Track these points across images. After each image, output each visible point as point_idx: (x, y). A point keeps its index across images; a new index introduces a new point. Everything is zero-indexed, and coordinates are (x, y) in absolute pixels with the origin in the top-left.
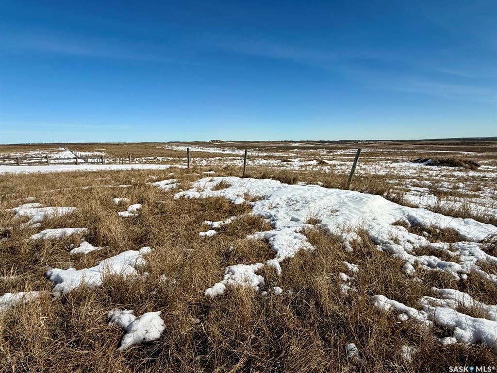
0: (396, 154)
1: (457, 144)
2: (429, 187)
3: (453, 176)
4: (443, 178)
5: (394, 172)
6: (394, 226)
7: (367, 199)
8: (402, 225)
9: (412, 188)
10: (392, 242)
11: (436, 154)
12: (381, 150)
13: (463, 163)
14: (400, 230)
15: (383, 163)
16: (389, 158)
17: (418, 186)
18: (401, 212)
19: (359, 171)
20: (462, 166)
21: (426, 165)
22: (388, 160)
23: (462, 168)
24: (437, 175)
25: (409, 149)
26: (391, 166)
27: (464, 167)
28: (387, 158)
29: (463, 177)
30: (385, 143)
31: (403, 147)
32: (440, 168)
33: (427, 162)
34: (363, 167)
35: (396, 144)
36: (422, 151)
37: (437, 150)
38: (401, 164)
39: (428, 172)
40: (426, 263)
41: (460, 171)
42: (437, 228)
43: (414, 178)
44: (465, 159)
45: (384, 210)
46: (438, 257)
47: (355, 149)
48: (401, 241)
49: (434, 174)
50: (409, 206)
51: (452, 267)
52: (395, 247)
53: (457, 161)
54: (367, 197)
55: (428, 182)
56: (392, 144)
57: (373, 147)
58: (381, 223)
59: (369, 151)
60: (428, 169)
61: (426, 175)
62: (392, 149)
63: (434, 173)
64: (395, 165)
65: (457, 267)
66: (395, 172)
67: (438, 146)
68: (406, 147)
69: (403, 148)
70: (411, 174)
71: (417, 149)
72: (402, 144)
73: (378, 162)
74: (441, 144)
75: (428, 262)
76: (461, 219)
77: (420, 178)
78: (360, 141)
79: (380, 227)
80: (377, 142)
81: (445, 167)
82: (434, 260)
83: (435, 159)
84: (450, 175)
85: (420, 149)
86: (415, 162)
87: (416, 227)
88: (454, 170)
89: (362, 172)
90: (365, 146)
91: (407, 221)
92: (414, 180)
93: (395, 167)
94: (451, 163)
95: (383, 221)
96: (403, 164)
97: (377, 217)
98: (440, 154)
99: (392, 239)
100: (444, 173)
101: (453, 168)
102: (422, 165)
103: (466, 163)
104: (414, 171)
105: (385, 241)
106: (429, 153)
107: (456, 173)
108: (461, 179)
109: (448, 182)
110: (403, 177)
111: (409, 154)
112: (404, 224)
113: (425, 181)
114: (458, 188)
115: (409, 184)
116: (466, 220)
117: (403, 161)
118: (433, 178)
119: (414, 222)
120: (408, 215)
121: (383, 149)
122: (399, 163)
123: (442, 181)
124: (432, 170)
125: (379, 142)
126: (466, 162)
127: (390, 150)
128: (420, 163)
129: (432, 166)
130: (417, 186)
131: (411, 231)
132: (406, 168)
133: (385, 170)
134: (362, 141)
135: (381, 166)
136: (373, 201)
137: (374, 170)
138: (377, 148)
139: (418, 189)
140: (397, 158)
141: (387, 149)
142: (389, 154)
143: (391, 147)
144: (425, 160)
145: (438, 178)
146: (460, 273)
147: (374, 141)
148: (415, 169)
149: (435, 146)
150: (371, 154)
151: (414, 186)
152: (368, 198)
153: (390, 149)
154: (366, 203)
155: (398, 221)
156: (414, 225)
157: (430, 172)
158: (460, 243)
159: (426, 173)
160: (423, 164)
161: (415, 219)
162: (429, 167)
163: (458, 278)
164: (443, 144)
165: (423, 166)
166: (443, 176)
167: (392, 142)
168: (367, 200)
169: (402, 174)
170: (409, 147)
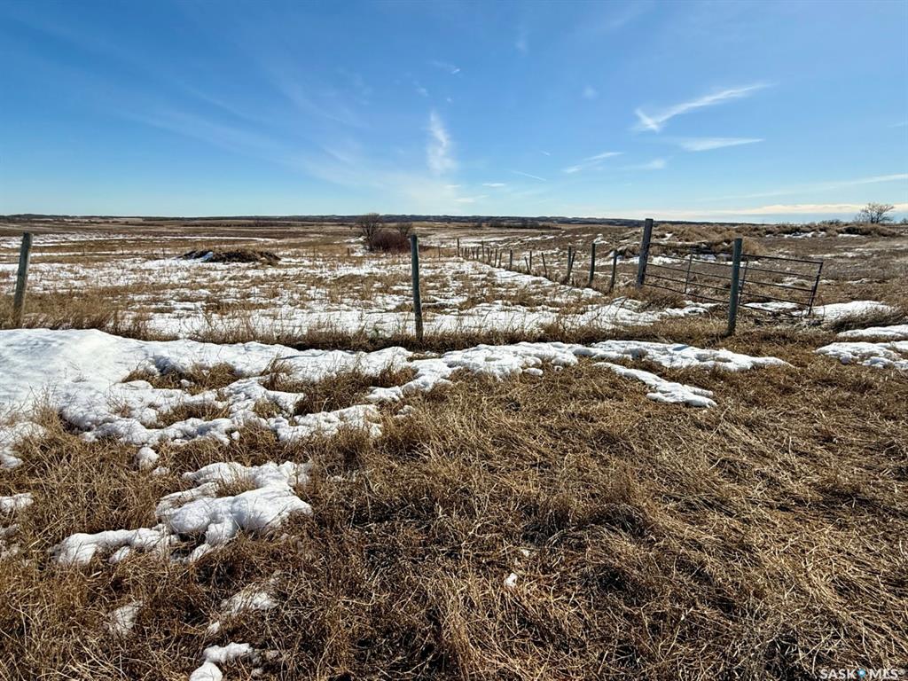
0: (153, 244)
1: (250, 225)
2: (208, 299)
3: (246, 277)
4: (232, 283)
5: (148, 279)
6: (124, 385)
7: (60, 341)
8: (142, 378)
9: (180, 305)
10: (117, 417)
11: (221, 242)
12: (121, 237)
13: (259, 256)
14: (137, 388)
15: (128, 263)
16: (139, 252)
17: (187, 299)
18: (143, 353)
19: (71, 281)
20: (257, 260)
21: (206, 261)
22: (137, 255)
23: (258, 263)
24: (223, 279)
25: (176, 234)
26: (143, 268)
27: (261, 261)
28: (135, 252)
29: (258, 277)
30: (127, 223)
31: (164, 229)
32: (227, 266)
33: (207, 257)
34: (83, 273)
35: (149, 225)
36: (198, 238)
37: (222, 236)
38: (162, 262)
39: (209, 275)
40: (179, 434)
41: (256, 268)
42: (202, 368)
43: (182, 287)
44: (261, 250)
45: (106, 357)
46: (199, 417)
47: (59, 234)
48: (134, 409)
49: (218, 277)
50: (158, 340)
51: (218, 427)
52: (121, 424)
53: (250, 252)
54: (62, 338)
55: (206, 291)
56: (142, 225)
57: (102, 231)
58: (94, 386)
59: (94, 238)
60: (209, 269)
61: (205, 280)
62: (144, 234)
63: (218, 275)
64: (150, 264)
65: (225, 423)
66: (151, 278)
67: (222, 229)
68: (171, 231)
69: (163, 233)
70: (180, 279)
71: (188, 234)
72: (162, 226)
73: (116, 261)
74: (227, 226)
75: (182, 431)
76: (240, 344)
77: (194, 286)
78: (67, 217)
79: (93, 393)
80: (110, 221)
81: (234, 264)
82: (193, 425)
83: (217, 251)
84: (242, 276)
85: (195, 233)
86: (187, 256)
87: (168, 376)
88: (248, 268)
89: (77, 283)
90: (82, 229)
91: (153, 368)
92: (182, 290)
93: (150, 270)
94: (242, 257)
95: (102, 379)
96: (167, 262)
97: (85, 375)
98: (227, 242)
99: (117, 411)
100: (233, 273)
101: (246, 265)
102: (198, 262)
103: (262, 256)
104: (186, 274)
105: (101, 418)
106: (210, 241)
107: (250, 273)
108: (256, 282)
109: (238, 287)
110: (164, 287)
111: (175, 244)
112: (146, 376)
113: (201, 290)
114: (249, 296)
115: (172, 299)
116: (247, 344)
117: (166, 256)
118: (216, 283)
119: (165, 367)
120: (153, 357)
121: (124, 234)
122: (158, 261)
123: (230, 286)
124: (215, 270)
125: (115, 220)
126: (262, 254)
127: (139, 237)
128: (196, 258)
129: (215, 264)
130: (186, 301)
131: (158, 385)
132: (171, 269)
133: (132, 276)
134: (73, 217)
135: (123, 268)
136: (77, 342)
137: (105, 278)
138: (110, 232)
139: (188, 305)
140: (154, 252)
141: (133, 234)
142: (138, 243)
143: (142, 230)
144: (203, 254)
145: (223, 282)
146: (229, 432)
147: (101, 218)
148: (188, 270)
149: (217, 228)
150: (100, 245)
151: (182, 301)
152: (65, 337)
153: (139, 233)
154: (60, 351)
155: (134, 373)
156: (165, 372)
157: (212, 273)
158: (234, 385)
159: (205, 276)
160: (198, 260)
161: (167, 361)
162: (211, 264)
163: (226, 441)
164: (230, 226)
165: (201, 264)
166: (231, 279)
167: (141, 221)
168: (61, 344)
169: (164, 280)
170: (174, 231)
